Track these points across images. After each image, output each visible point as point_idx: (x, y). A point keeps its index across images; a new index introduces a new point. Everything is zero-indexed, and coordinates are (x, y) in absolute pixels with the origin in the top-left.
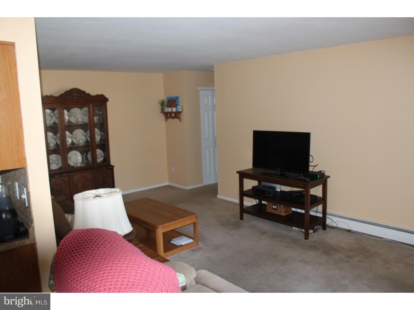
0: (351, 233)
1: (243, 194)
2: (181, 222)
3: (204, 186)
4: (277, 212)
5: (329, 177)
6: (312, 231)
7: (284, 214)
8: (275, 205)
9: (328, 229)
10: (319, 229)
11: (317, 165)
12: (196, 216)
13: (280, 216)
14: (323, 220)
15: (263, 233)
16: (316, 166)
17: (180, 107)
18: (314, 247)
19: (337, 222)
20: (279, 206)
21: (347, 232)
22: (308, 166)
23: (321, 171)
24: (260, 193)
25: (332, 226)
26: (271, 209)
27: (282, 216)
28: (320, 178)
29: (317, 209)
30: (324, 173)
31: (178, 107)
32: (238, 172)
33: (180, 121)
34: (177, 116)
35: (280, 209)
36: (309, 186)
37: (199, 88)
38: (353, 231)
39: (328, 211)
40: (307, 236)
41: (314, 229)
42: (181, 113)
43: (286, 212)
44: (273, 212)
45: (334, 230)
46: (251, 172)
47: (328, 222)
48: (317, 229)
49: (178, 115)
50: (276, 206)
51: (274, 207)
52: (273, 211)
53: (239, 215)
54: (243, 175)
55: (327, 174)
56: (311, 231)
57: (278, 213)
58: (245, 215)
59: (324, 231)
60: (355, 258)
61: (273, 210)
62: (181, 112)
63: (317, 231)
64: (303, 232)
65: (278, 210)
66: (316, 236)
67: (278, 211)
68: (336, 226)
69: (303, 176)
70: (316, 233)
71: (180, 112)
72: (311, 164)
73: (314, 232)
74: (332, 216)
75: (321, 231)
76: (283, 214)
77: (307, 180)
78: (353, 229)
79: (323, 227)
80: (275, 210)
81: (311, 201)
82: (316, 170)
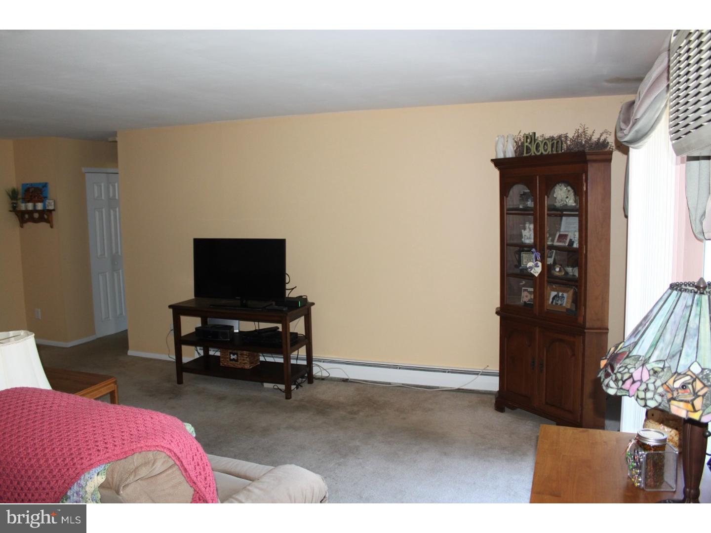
0: (350, 383)
1: (180, 341)
2: (91, 392)
3: (98, 339)
4: (238, 365)
5: (313, 304)
6: (295, 386)
7: (250, 366)
8: (234, 355)
9: (315, 382)
10: (303, 382)
11: (295, 287)
12: (114, 380)
13: (243, 369)
14: (308, 369)
15: (221, 398)
16: (293, 289)
17: (52, 202)
18: (302, 407)
19: (328, 369)
20: (241, 354)
21: (343, 383)
22: (283, 289)
23: (301, 296)
24: (210, 337)
25: (322, 376)
26: (228, 361)
27: (247, 369)
28: (301, 307)
29: (298, 355)
30: (306, 299)
31: (47, 202)
32: (170, 307)
33: (52, 227)
34: (46, 216)
35: (242, 359)
36: (288, 318)
37: (84, 170)
38: (351, 379)
39: (315, 355)
40: (288, 394)
41: (297, 384)
42: (53, 213)
43: (251, 363)
44: (232, 366)
45: (324, 382)
46: (192, 305)
47: (316, 371)
48: (301, 383)
49: (48, 216)
50: (236, 356)
51: (232, 357)
52: (231, 364)
53: (175, 377)
54: (179, 311)
55: (310, 300)
56: (293, 387)
57: (240, 366)
58: (185, 375)
59: (309, 385)
60: (361, 413)
61: (232, 362)
62: (54, 210)
63: (302, 386)
64: (280, 390)
65: (240, 361)
66: (301, 393)
67: (239, 363)
68: (328, 375)
69: (276, 305)
70: (300, 389)
71: (50, 211)
72: (288, 286)
73: (297, 388)
74: (321, 361)
75: (306, 386)
76: (247, 366)
77: (284, 309)
78: (352, 376)
79: (308, 381)
80: (234, 362)
81: (291, 341)
82: (293, 294)
